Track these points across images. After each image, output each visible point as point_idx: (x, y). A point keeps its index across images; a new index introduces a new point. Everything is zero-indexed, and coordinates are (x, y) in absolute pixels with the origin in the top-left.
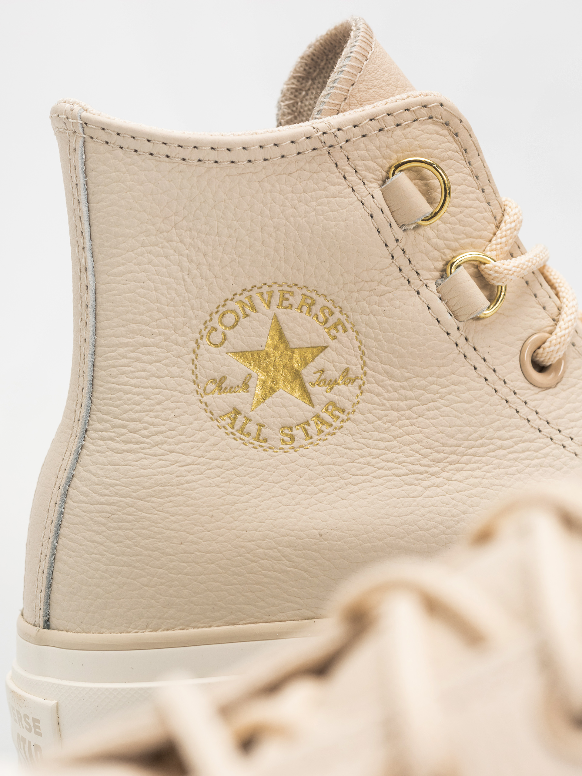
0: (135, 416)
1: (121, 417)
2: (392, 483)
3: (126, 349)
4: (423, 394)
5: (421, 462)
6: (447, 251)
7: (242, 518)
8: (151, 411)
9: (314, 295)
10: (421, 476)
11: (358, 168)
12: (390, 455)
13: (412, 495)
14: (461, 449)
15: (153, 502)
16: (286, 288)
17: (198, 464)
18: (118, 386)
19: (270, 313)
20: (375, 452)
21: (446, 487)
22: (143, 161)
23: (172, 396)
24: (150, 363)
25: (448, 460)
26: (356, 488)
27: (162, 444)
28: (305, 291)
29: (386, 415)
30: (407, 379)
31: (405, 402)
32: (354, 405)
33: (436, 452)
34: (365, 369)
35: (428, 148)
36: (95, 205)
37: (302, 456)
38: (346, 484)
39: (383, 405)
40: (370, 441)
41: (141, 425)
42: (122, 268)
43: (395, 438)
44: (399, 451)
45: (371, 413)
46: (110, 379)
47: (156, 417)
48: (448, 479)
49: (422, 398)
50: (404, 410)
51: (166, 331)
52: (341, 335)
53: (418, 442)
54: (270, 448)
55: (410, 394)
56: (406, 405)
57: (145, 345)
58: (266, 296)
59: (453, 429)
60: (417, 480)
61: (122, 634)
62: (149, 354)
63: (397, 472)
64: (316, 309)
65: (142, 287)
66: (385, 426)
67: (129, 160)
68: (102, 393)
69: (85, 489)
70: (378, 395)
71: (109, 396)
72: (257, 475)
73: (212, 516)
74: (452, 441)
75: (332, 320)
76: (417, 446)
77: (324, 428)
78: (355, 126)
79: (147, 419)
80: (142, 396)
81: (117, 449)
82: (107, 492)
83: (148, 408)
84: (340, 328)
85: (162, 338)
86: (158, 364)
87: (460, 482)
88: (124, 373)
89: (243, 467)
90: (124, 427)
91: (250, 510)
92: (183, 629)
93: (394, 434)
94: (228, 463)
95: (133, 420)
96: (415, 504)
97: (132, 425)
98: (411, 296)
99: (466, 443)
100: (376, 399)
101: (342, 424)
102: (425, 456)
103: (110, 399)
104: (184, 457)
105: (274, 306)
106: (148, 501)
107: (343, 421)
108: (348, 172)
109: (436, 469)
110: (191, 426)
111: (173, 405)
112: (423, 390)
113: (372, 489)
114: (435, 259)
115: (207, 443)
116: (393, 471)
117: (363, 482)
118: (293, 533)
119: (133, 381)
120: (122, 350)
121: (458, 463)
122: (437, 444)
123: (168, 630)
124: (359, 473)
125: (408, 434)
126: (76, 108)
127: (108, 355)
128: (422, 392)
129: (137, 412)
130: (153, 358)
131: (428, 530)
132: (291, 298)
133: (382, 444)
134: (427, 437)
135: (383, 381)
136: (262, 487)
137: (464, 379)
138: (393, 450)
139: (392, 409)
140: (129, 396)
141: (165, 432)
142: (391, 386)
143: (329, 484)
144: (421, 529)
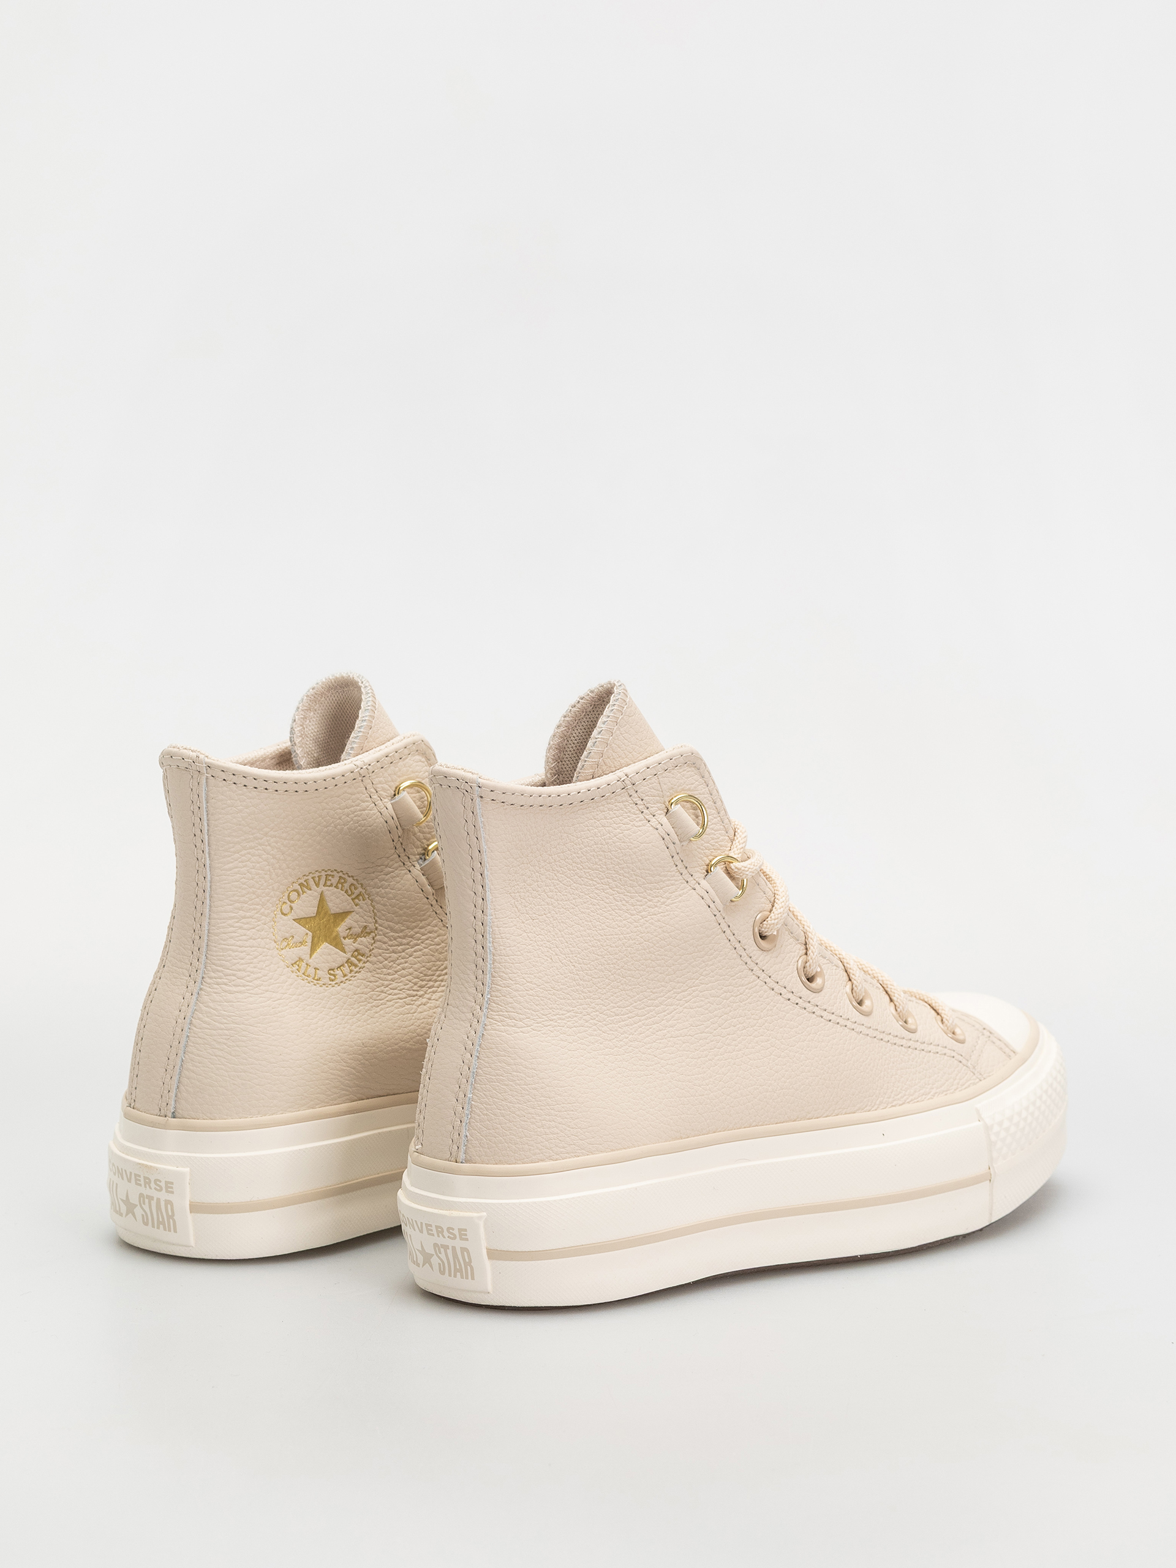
0: (241, 967)
1: (231, 968)
2: (399, 1004)
3: (233, 921)
4: (412, 941)
5: (413, 988)
6: (424, 841)
7: (315, 1035)
8: (251, 963)
9: (346, 876)
10: (414, 998)
11: (378, 790)
12: (394, 985)
13: (411, 1012)
14: (435, 977)
15: (260, 1027)
16: (329, 873)
17: (284, 999)
18: (228, 947)
19: (319, 890)
20: (386, 983)
21: (429, 1005)
22: (250, 792)
23: (263, 952)
24: (248, 930)
25: (428, 985)
26: (378, 1009)
27: (260, 986)
28: (341, 874)
29: (390, 957)
30: (402, 931)
31: (401, 947)
32: (370, 951)
33: (421, 980)
34: (377, 925)
35: (417, 772)
36: (213, 822)
37: (343, 989)
38: (372, 1007)
39: (388, 950)
40: (382, 976)
41: (246, 974)
42: (231, 865)
43: (396, 972)
44: (399, 981)
45: (380, 956)
46: (222, 942)
47: (255, 967)
48: (429, 999)
49: (411, 943)
50: (400, 953)
51: (257, 907)
52: (361, 903)
53: (411, 974)
54: (324, 984)
55: (404, 941)
56: (401, 949)
57: (244, 917)
58: (317, 879)
59: (430, 964)
60: (412, 1001)
61: (241, 1119)
62: (248, 923)
63: (401, 996)
64: (347, 886)
65: (244, 878)
66: (390, 964)
67: (240, 792)
68: (216, 952)
69: (207, 1019)
70: (385, 943)
71: (222, 954)
72: (320, 1004)
73: (298, 1035)
74: (430, 972)
75: (357, 892)
76: (410, 977)
77: (353, 968)
78: (378, 762)
79: (249, 969)
80: (244, 953)
81: (230, 991)
82: (225, 1021)
83: (249, 961)
84: (361, 897)
85: (255, 911)
86: (254, 930)
87: (436, 1000)
88: (232, 938)
89: (310, 999)
90: (234, 975)
91: (319, 1029)
92: (282, 1113)
93: (395, 970)
94: (301, 997)
95: (240, 970)
96: (413, 1018)
97: (239, 974)
98: (406, 874)
99: (438, 973)
100: (384, 946)
101: (364, 965)
102: (415, 984)
103: (223, 956)
104: (274, 994)
105: (321, 886)
106: (256, 1027)
107: (364, 963)
108: (372, 793)
109: (422, 993)
110: (276, 972)
111: (264, 958)
112: (412, 938)
113: (387, 1009)
114: (417, 847)
115: (287, 983)
116: (398, 996)
117: (382, 1004)
118: (346, 1044)
119: (238, 943)
120: (230, 922)
121: (433, 987)
122: (422, 975)
123: (272, 1115)
124: (378, 998)
125: (403, 969)
126: (202, 757)
127: (220, 925)
128: (411, 939)
129: (242, 964)
130: (251, 927)
131: (422, 1035)
132: (332, 879)
133: (390, 977)
134: (416, 971)
135: (388, 933)
136: (324, 1013)
137: (436, 929)
138: (396, 981)
139: (393, 952)
140: (236, 953)
141: (262, 977)
142: (392, 936)
143: (362, 1008)
144: (418, 1035)
